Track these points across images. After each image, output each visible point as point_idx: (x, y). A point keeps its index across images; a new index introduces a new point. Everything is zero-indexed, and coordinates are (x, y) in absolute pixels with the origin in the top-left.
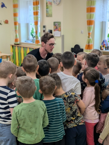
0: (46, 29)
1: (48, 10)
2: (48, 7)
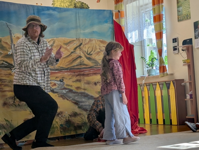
0: (178, 45)
1: (180, 9)
2: (180, 4)
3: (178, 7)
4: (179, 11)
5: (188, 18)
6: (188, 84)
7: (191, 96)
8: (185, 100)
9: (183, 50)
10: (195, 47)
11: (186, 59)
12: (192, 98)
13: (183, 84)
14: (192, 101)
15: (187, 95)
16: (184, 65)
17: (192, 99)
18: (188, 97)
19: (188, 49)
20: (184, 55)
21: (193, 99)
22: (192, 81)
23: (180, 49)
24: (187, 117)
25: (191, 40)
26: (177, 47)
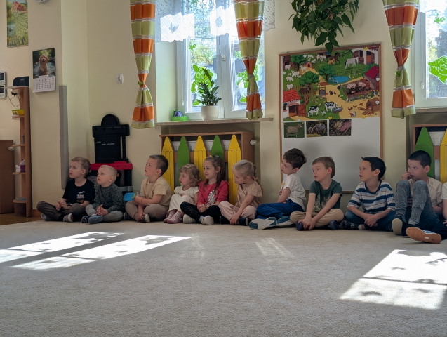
1: (13, 26)
2: (12, 18)
3: (9, 23)
4: (9, 30)
5: (25, 43)
6: (19, 149)
7: (23, 167)
8: (14, 173)
9: (13, 94)
10: (34, 92)
11: (18, 108)
12: (25, 171)
13: (11, 148)
14: (24, 176)
15: (17, 166)
16: (13, 118)
17: (23, 173)
18: (18, 169)
19: (21, 93)
20: (14, 102)
21: (27, 173)
22: (26, 145)
23: (10, 91)
24: (14, 201)
25: (27, 79)
26: (4, 88)
